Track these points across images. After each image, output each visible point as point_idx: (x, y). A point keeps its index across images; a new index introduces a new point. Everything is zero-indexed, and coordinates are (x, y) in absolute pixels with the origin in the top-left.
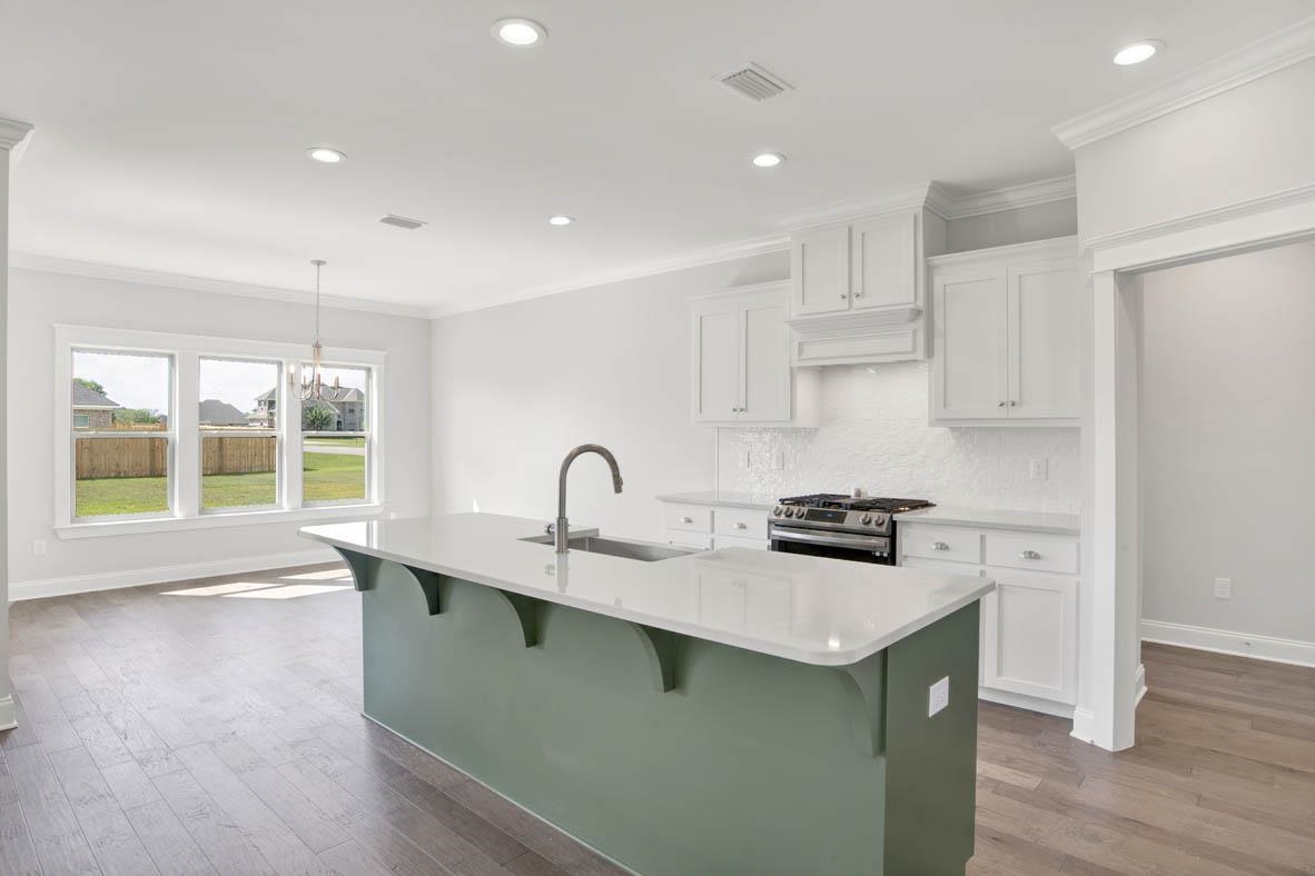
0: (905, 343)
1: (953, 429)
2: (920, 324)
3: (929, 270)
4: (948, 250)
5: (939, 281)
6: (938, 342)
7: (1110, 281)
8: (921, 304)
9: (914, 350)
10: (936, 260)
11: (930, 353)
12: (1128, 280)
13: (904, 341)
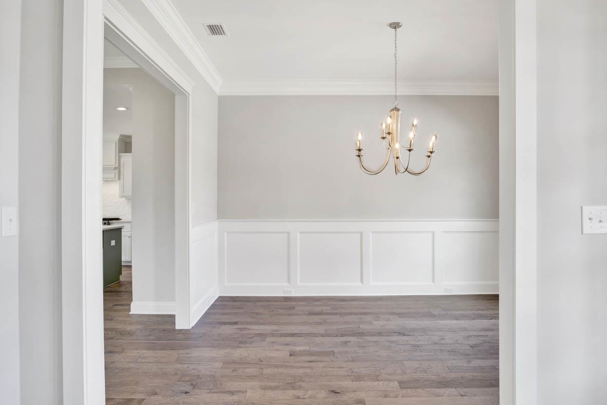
0: (113, 176)
1: (127, 199)
2: (117, 171)
3: (120, 157)
4: (126, 152)
5: (122, 161)
6: (122, 176)
8: (117, 166)
9: (115, 178)
10: (122, 154)
11: (119, 178)
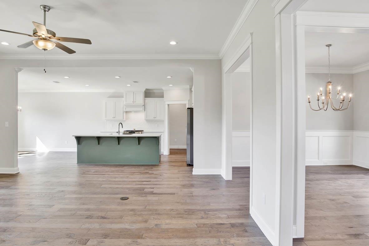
1: (146, 121)
2: (144, 107)
3: (145, 100)
4: (147, 97)
5: (146, 102)
6: (146, 109)
7: (167, 105)
8: (144, 104)
10: (145, 98)
11: (145, 111)
12: (168, 105)
13: (142, 109)
